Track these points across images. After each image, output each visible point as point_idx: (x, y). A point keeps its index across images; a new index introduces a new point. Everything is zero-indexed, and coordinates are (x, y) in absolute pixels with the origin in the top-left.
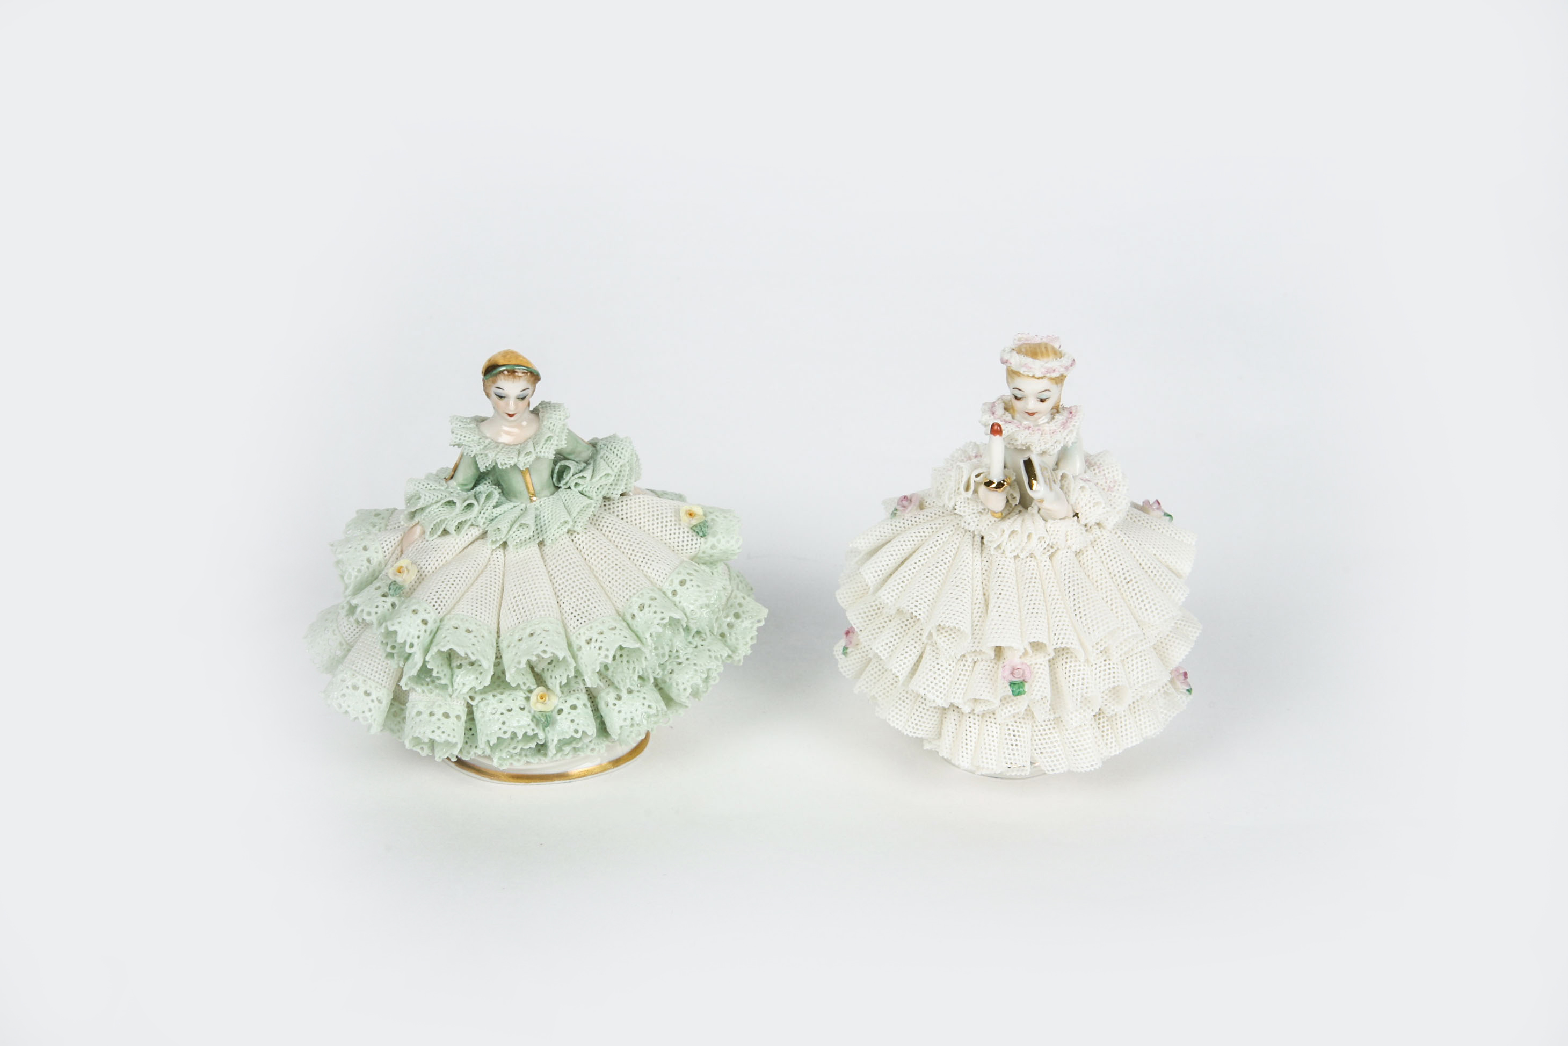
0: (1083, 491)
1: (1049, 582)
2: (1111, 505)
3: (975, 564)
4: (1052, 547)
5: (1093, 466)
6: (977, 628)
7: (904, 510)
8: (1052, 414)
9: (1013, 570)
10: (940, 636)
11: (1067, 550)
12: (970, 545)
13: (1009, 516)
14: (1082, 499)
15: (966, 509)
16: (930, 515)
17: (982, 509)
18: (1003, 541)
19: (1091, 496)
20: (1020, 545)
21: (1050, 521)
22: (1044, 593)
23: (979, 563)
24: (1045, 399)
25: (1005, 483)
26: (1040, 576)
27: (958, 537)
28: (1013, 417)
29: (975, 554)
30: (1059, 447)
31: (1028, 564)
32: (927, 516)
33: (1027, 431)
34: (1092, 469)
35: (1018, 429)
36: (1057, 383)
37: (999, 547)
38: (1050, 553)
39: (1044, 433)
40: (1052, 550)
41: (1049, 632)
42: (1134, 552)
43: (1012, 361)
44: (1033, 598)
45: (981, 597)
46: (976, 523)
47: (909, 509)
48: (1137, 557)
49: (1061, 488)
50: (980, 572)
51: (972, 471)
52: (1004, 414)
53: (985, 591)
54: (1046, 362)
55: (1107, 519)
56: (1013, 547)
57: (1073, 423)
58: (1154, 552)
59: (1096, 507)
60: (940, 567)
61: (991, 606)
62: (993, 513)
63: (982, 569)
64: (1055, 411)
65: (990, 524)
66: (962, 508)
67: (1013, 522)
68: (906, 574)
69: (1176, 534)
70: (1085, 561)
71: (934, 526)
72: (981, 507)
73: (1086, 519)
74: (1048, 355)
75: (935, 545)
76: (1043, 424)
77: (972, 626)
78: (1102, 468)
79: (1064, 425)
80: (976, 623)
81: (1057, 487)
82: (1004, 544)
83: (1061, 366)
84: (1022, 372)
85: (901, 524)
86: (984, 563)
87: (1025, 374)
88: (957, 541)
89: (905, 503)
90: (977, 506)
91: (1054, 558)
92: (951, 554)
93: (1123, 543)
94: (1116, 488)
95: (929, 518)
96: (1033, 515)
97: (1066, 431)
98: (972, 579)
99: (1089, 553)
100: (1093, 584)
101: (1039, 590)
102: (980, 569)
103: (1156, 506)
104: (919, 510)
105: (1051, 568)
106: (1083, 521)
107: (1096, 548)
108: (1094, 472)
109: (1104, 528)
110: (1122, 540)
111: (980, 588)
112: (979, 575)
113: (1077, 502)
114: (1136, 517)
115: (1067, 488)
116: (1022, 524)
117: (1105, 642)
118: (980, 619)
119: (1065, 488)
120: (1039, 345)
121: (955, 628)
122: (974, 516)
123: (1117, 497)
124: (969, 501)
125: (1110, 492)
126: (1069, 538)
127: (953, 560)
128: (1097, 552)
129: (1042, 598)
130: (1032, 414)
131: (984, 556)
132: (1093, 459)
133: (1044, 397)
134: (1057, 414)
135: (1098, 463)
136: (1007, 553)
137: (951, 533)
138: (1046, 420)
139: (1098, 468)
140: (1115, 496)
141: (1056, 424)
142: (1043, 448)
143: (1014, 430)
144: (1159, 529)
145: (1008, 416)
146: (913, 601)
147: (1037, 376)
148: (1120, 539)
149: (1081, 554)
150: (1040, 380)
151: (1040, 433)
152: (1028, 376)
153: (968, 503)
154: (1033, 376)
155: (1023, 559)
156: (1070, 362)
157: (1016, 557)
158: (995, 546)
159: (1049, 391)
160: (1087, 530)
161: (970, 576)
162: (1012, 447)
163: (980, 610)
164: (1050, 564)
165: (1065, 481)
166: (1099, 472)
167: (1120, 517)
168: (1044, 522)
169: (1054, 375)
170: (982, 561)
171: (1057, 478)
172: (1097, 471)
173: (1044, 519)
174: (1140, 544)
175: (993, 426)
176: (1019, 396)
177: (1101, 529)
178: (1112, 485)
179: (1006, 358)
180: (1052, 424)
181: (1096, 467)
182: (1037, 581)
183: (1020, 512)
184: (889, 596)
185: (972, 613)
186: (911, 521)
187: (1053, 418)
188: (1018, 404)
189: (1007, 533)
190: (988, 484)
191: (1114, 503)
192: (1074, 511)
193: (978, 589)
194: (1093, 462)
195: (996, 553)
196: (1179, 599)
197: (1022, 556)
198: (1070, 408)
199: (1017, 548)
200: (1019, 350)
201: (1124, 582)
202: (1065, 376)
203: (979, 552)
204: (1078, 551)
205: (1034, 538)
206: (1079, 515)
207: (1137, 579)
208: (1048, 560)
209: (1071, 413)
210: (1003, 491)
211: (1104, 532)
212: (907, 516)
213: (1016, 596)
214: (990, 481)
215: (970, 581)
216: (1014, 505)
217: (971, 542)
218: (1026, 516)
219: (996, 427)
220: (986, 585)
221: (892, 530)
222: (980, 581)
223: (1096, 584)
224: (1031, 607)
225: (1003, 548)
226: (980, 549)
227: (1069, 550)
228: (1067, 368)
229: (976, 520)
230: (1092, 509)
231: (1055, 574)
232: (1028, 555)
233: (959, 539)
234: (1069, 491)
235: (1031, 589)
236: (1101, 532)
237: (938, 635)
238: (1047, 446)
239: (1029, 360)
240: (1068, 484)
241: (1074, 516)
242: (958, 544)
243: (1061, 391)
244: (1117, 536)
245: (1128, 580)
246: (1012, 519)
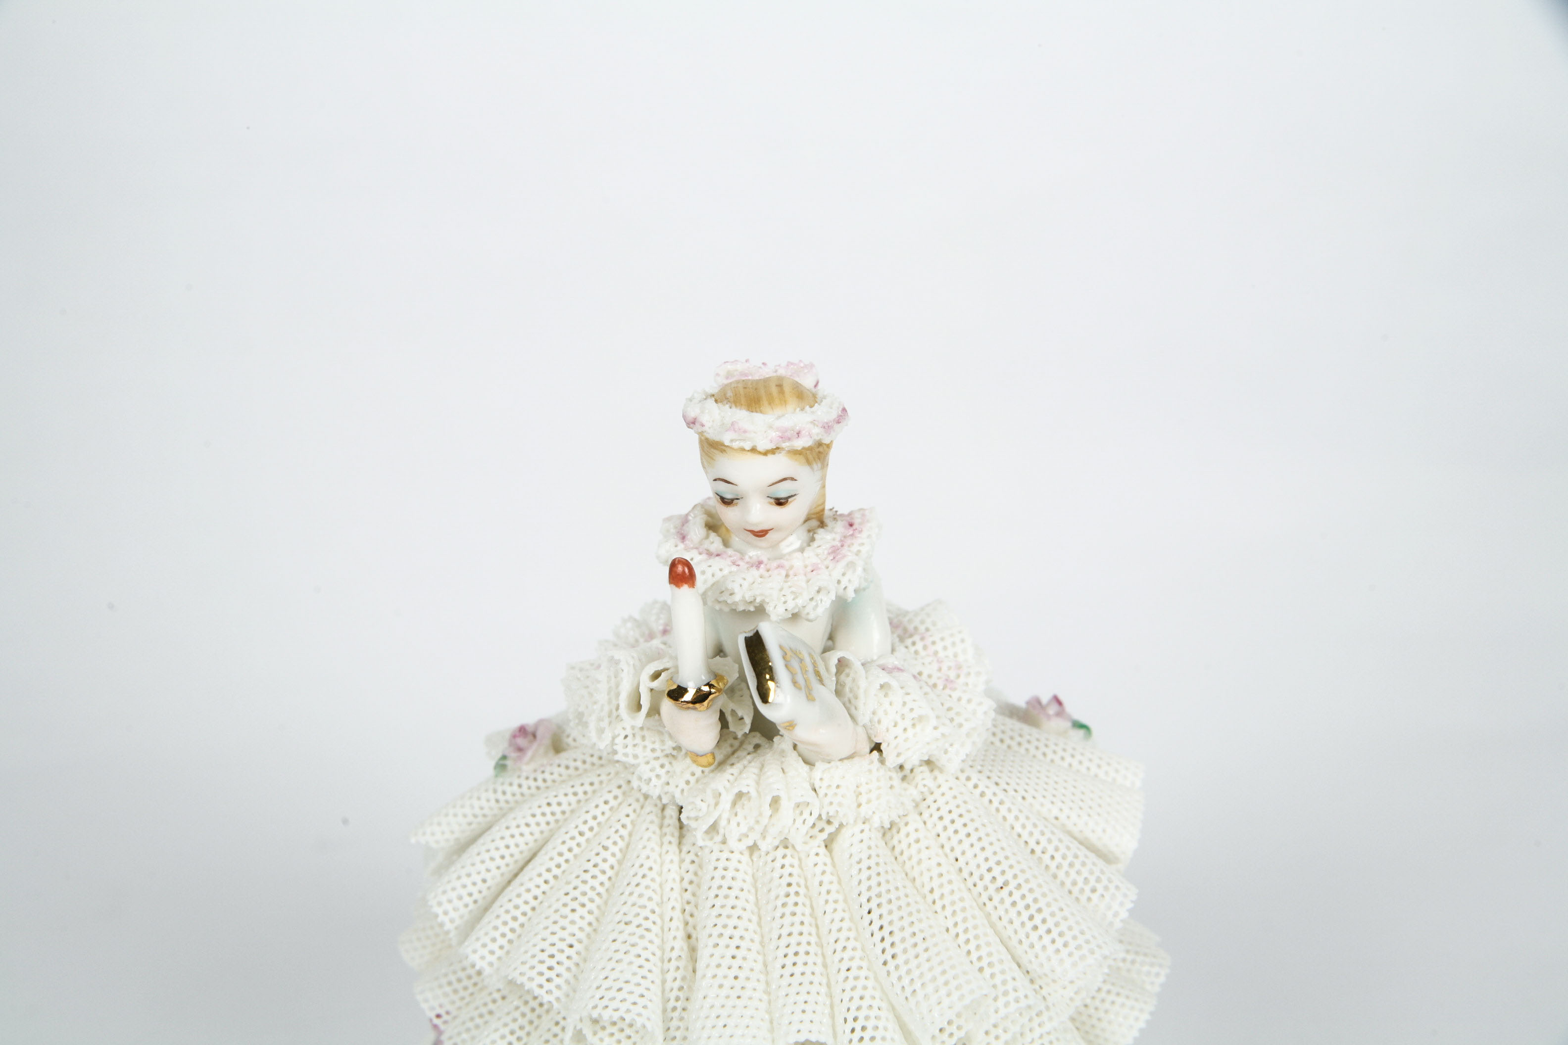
0: (886, 695)
1: (827, 902)
2: (952, 720)
3: (665, 869)
4: (829, 822)
5: (911, 636)
6: (676, 1014)
7: (519, 759)
8: (809, 531)
9: (749, 879)
10: (601, 1034)
11: (862, 827)
12: (655, 827)
13: (733, 760)
14: (886, 712)
15: (639, 751)
16: (572, 764)
17: (674, 749)
18: (720, 817)
19: (904, 704)
20: (757, 822)
21: (820, 766)
22: (817, 926)
23: (675, 867)
24: (787, 499)
25: (713, 690)
26: (807, 887)
27: (629, 810)
28: (726, 544)
29: (666, 847)
30: (826, 602)
31: (778, 864)
32: (567, 767)
33: (754, 572)
34: (909, 642)
35: (734, 568)
36: (809, 463)
37: (714, 828)
38: (825, 835)
39: (791, 573)
40: (830, 829)
41: (832, 1016)
42: (1011, 818)
43: (705, 419)
44: (793, 940)
45: (680, 944)
46: (664, 779)
47: (529, 754)
48: (1018, 829)
49: (838, 693)
50: (677, 886)
51: (643, 667)
52: (707, 537)
53: (690, 929)
54: (779, 417)
55: (946, 752)
56: (744, 829)
57: (855, 548)
58: (1055, 812)
59: (919, 727)
60: (592, 882)
61: (701, 965)
62: (695, 757)
63: (682, 879)
64: (814, 523)
65: (693, 780)
66: (630, 750)
67: (741, 773)
68: (519, 901)
69: (1099, 766)
70: (904, 846)
71: (580, 790)
72: (670, 744)
73: (898, 755)
74: (784, 402)
75: (581, 834)
76: (790, 553)
77: (664, 1011)
78: (931, 639)
79: (835, 553)
80: (672, 1003)
81: (825, 693)
82: (723, 823)
83: (813, 422)
84: (727, 443)
85: (515, 788)
86: (686, 865)
87: (736, 445)
88: (627, 821)
89: (521, 741)
90: (663, 742)
91: (836, 846)
92: (616, 849)
93: (986, 800)
94: (962, 680)
95: (571, 771)
96: (783, 751)
97: (843, 563)
98: (660, 904)
99: (911, 828)
100: (925, 897)
101: (807, 920)
102: (678, 879)
103: (1053, 709)
104: (551, 753)
105: (829, 869)
106: (892, 759)
107: (926, 815)
108: (912, 649)
109: (941, 771)
110: (982, 794)
111: (678, 923)
112: (675, 894)
113: (876, 719)
114: (1012, 738)
115: (851, 690)
116: (759, 776)
117: (959, 1028)
118: (681, 994)
119: (847, 689)
120: (766, 381)
121: (623, 1019)
122: (656, 764)
123: (964, 702)
124: (645, 733)
125: (948, 691)
126: (863, 799)
127: (620, 862)
128: (929, 825)
129: (813, 940)
130: (761, 534)
131: (685, 849)
132: (910, 621)
133: (782, 495)
134: (821, 531)
135: (922, 628)
136: (732, 843)
137: (613, 803)
138: (797, 544)
139: (922, 639)
140: (959, 699)
141: (819, 551)
142: (791, 605)
143: (726, 572)
144: (1063, 758)
145: (715, 542)
146: (534, 962)
147: (761, 447)
148: (978, 792)
149: (894, 830)
150: (770, 456)
151: (784, 573)
152: (743, 450)
153: (643, 738)
154: (753, 450)
155: (767, 853)
156: (834, 415)
157: (753, 848)
158: (705, 827)
159: (793, 479)
160: (904, 778)
161: (656, 898)
162: (726, 609)
163: (679, 975)
164: (828, 860)
165: (848, 675)
166: (925, 647)
167: (974, 743)
168: (806, 768)
169: (800, 444)
170: (682, 861)
171: (827, 670)
172: (919, 646)
173: (806, 762)
174: (1024, 798)
175: (673, 565)
176: (728, 496)
177: (936, 772)
178: (952, 675)
179: (692, 414)
180: (809, 553)
181: (916, 638)
182: (800, 900)
183: (757, 747)
184: (485, 951)
185: (664, 982)
186: (535, 780)
187: (813, 539)
188: (729, 515)
189: (727, 799)
190: (676, 694)
191: (958, 714)
192: (869, 738)
193: (673, 925)
194: (911, 628)
195: (709, 844)
196: (1116, 914)
197: (764, 846)
198: (850, 514)
199: (751, 829)
200: (720, 398)
201: (992, 888)
202: (829, 446)
203: (675, 841)
204: (887, 826)
205: (786, 806)
206: (882, 747)
207: (1020, 880)
208: (822, 850)
209: (851, 525)
210: (708, 708)
211: (941, 778)
212: (527, 768)
213: (757, 938)
214: (679, 687)
215: (657, 909)
216: (740, 734)
217: (657, 821)
218: (769, 756)
219: (680, 568)
220: (692, 915)
221: (497, 801)
222: (678, 907)
223: (930, 898)
224: (789, 961)
225: (721, 831)
226: (677, 834)
227: (866, 827)
228: (827, 428)
229: (662, 772)
230: (910, 732)
231: (840, 882)
232: (776, 843)
233: (633, 816)
234: (856, 698)
235: (788, 919)
236: (935, 778)
237: (595, 1033)
238: (800, 602)
239: (741, 415)
240: (854, 680)
241: (871, 751)
242: (629, 827)
243: (823, 478)
244: (970, 784)
245: (1000, 882)
246: (739, 766)
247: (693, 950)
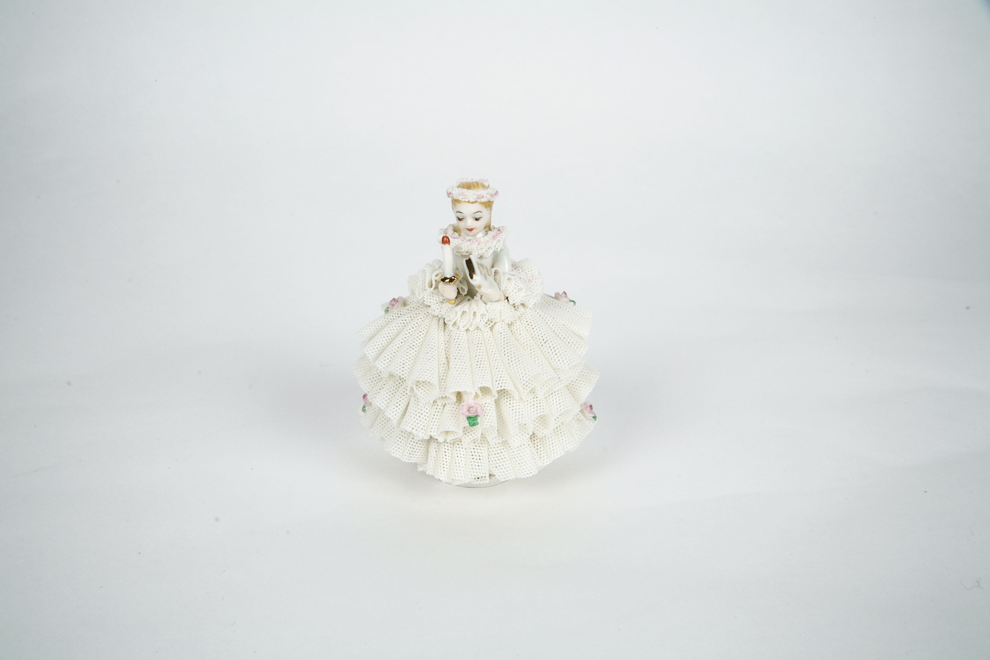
0: (510, 282)
1: (491, 346)
2: (531, 291)
3: (439, 338)
4: (491, 322)
5: (518, 268)
6: (443, 381)
7: (393, 308)
8: (486, 232)
9: (466, 339)
10: (419, 389)
11: (502, 323)
12: (436, 325)
13: (461, 303)
14: (510, 287)
15: (431, 300)
16: (410, 309)
17: (443, 300)
18: (457, 320)
19: (516, 284)
20: (469, 321)
21: (489, 304)
22: (487, 353)
23: (443, 337)
24: (479, 218)
25: (455, 278)
26: (484, 342)
27: (428, 321)
28: (460, 235)
29: (440, 331)
30: (491, 252)
31: (475, 335)
32: (408, 310)
33: (469, 242)
34: (518, 269)
35: (462, 242)
36: (486, 207)
37: (455, 324)
38: (490, 326)
39: (480, 243)
40: (492, 324)
41: (492, 380)
42: (549, 323)
43: (454, 192)
44: (480, 357)
45: (444, 360)
46: (439, 309)
47: (396, 306)
48: (551, 326)
49: (495, 279)
50: (443, 343)
51: (433, 272)
52: (454, 233)
53: (447, 355)
54: (476, 192)
55: (529, 301)
56: (465, 323)
57: (501, 236)
58: (563, 323)
59: (520, 292)
60: (416, 342)
61: (451, 364)
62: (449, 300)
63: (445, 341)
64: (488, 229)
65: (448, 309)
66: (428, 300)
67: (464, 306)
68: (393, 349)
69: (578, 312)
70: (515, 330)
71: (412, 316)
72: (441, 298)
73: (514, 300)
74: (478, 187)
75: (413, 328)
76: (480, 238)
77: (439, 380)
78: (524, 269)
79: (494, 237)
80: (442, 377)
81: (491, 278)
82: (458, 322)
83: (487, 194)
84: (460, 199)
85: (391, 317)
86: (446, 336)
87: (463, 200)
88: (427, 324)
89: (393, 302)
90: (439, 297)
91: (494, 330)
92: (424, 332)
93: (541, 317)
94: (534, 280)
95: (409, 311)
96: (477, 300)
97: (496, 240)
98: (438, 348)
99: (517, 324)
100: (521, 345)
101: (484, 351)
102: (444, 340)
103: (564, 295)
104: (403, 306)
105: (491, 336)
106: (511, 302)
107: (522, 321)
108: (519, 272)
109: (527, 308)
110: (540, 315)
111: (444, 353)
112: (443, 345)
113: (507, 289)
114: (550, 302)
115: (499, 280)
116: (470, 307)
117: (532, 385)
118: (444, 374)
119: (498, 280)
120: (473, 183)
121: (426, 381)
122: (437, 305)
123: (535, 286)
124: (434, 295)
125: (529, 283)
126: (502, 314)
127: (425, 337)
128: (523, 324)
129: (486, 357)
130: (471, 230)
131: (446, 332)
132: (518, 264)
133: (478, 217)
134: (490, 231)
135: (521, 266)
136: (461, 328)
137: (423, 319)
138: (482, 235)
139: (522, 269)
140: (533, 285)
141: (489, 237)
142: (480, 252)
143: (460, 242)
144: (566, 309)
145: (456, 235)
146: (398, 366)
147: (471, 201)
148: (539, 315)
149: (512, 326)
150: (474, 204)
151: (478, 243)
152: (465, 202)
153: (433, 297)
154: (469, 202)
155: (472, 331)
156: (494, 192)
157: (467, 330)
158: (452, 323)
159: (481, 212)
160: (515, 310)
161: (437, 346)
162: (460, 255)
163: (444, 369)
164: (491, 334)
165: (498, 276)
166: (522, 271)
167: (537, 300)
168: (485, 305)
169: (483, 200)
170: (445, 336)
171: (491, 274)
172: (521, 271)
173: (485, 303)
174: (553, 318)
175: (443, 238)
176: (461, 217)
177: (525, 308)
178: (531, 278)
179: (449, 191)
180: (486, 237)
181: (520, 268)
182: (482, 345)
183: (469, 300)
184: (382, 364)
185: (439, 371)
186: (398, 314)
187: (487, 234)
188: (462, 224)
189: (460, 313)
190: (444, 280)
191: (533, 289)
192: (505, 295)
193: (442, 354)
194: (518, 266)
195: (453, 329)
196: (582, 352)
197: (471, 329)
198: (499, 228)
199: (467, 324)
200: (459, 187)
201: (543, 342)
202: (492, 202)
203: (443, 329)
204: (510, 323)
205: (478, 315)
206: (509, 298)
207: (552, 340)
208: (489, 331)
209: (499, 230)
210: (454, 284)
211: (527, 310)
212: (395, 311)
213: (469, 357)
214: (445, 277)
215: (437, 349)
216: (463, 295)
217: (437, 324)
218: (473, 302)
219: (445, 239)
220: (448, 351)
221: (385, 321)
222: (444, 348)
223: (523, 345)
224: (479, 363)
225: (457, 325)
226: (443, 327)
227: (503, 323)
228: (492, 196)
229: (439, 307)
230: (517, 293)
231: (495, 340)
232: (475, 328)
233: (429, 322)
234: (500, 282)
235: (478, 351)
236: (525, 310)
237: (417, 389)
238: (483, 251)
239: (465, 191)
240: (500, 277)
241: (505, 300)
242: (428, 326)
243: (491, 214)
244: (536, 312)
245: (545, 341)
246: (463, 304)
247: (448, 362)
